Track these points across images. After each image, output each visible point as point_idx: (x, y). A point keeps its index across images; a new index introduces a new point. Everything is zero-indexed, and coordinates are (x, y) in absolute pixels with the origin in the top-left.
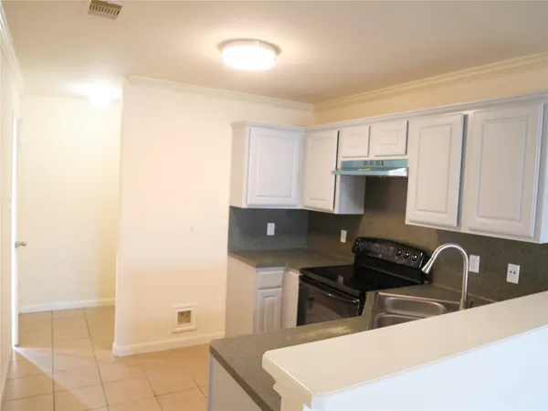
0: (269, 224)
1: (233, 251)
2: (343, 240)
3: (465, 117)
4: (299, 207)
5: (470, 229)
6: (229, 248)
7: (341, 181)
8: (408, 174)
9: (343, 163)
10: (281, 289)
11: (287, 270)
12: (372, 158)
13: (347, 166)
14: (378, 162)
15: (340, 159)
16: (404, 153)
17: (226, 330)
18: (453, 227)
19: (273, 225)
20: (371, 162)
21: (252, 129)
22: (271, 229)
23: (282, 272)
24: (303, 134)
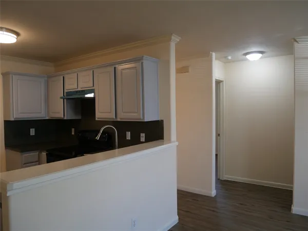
0: (31, 129)
2: (73, 133)
3: (115, 68)
4: (47, 118)
7: (66, 102)
8: (95, 96)
9: (67, 92)
11: (41, 152)
12: (79, 89)
13: (69, 94)
14: (82, 91)
16: (92, 86)
18: (113, 119)
19: (34, 129)
20: (79, 91)
21: (14, 76)
22: (32, 132)
23: (38, 153)
24: (46, 79)
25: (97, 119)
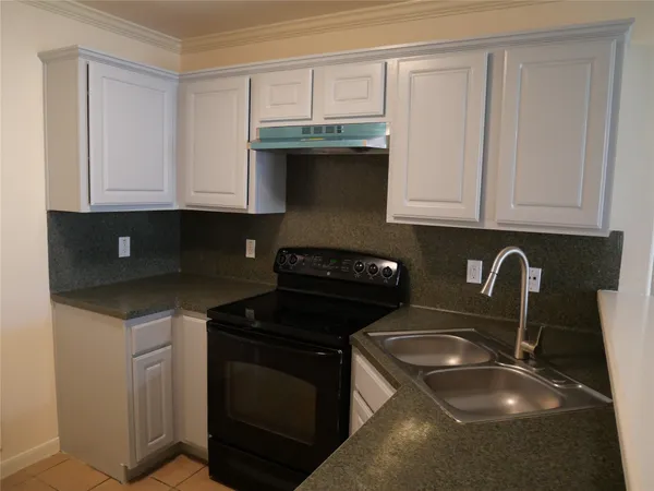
0: (121, 239)
1: (62, 292)
2: (250, 254)
3: (490, 57)
4: (175, 207)
5: (499, 224)
6: (52, 287)
7: (259, 160)
8: (388, 146)
9: (261, 130)
10: (169, 347)
11: (176, 315)
12: (318, 121)
14: (330, 128)
15: (256, 125)
16: (380, 112)
17: (62, 435)
18: (474, 222)
19: (128, 239)
20: (318, 129)
21: (92, 64)
22: (124, 247)
23: (169, 318)
24: (176, 84)
25: (390, 219)
